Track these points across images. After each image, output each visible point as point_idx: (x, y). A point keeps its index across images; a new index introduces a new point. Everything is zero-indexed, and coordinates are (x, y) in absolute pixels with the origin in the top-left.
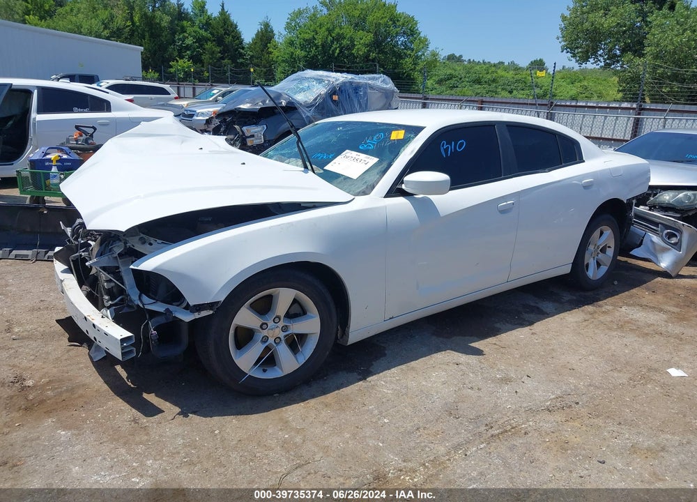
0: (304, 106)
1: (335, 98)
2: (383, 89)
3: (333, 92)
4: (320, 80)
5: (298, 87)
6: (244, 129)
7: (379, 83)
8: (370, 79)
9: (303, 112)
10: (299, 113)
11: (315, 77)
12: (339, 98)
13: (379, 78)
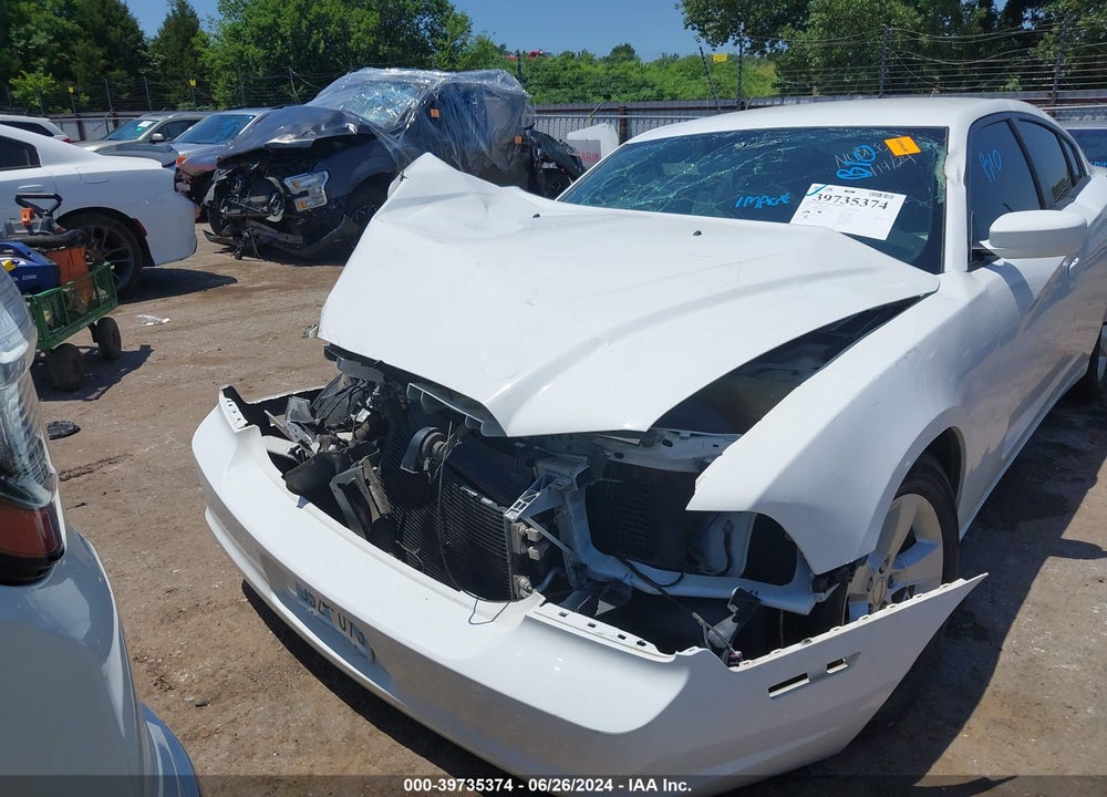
0: (386, 132)
1: (435, 113)
2: (506, 94)
3: (430, 103)
4: (401, 85)
5: (363, 100)
6: (288, 182)
7: (497, 84)
8: (482, 78)
9: (387, 142)
10: (380, 144)
11: (391, 80)
12: (440, 113)
13: (496, 76)
